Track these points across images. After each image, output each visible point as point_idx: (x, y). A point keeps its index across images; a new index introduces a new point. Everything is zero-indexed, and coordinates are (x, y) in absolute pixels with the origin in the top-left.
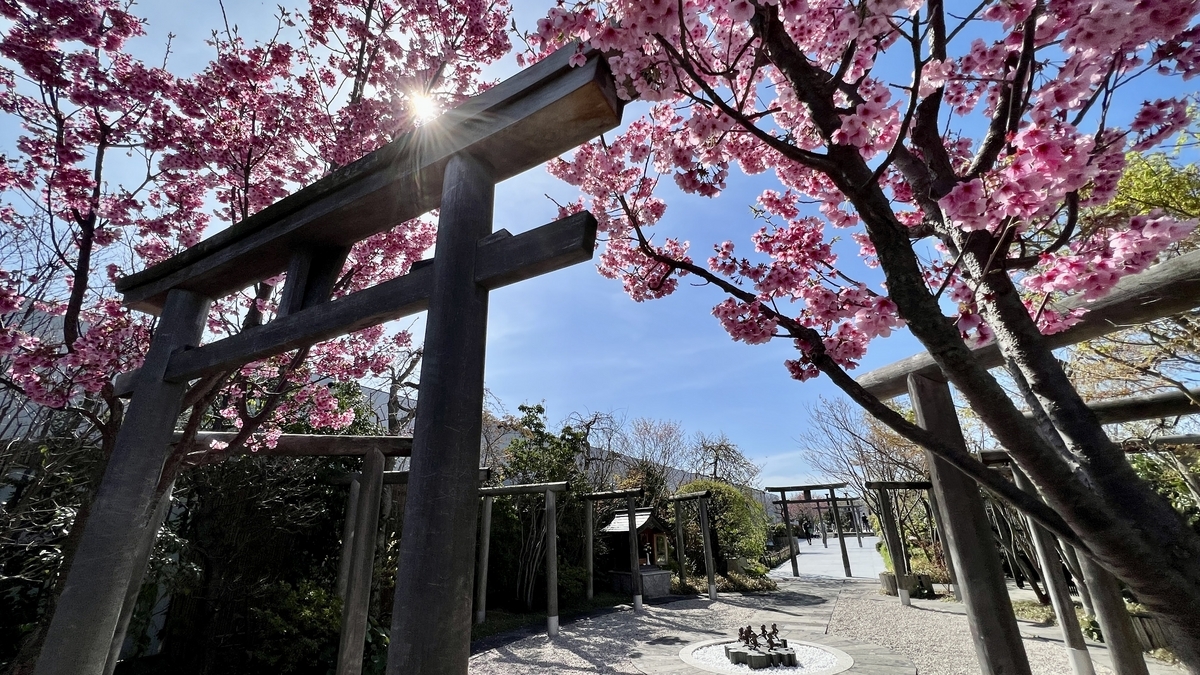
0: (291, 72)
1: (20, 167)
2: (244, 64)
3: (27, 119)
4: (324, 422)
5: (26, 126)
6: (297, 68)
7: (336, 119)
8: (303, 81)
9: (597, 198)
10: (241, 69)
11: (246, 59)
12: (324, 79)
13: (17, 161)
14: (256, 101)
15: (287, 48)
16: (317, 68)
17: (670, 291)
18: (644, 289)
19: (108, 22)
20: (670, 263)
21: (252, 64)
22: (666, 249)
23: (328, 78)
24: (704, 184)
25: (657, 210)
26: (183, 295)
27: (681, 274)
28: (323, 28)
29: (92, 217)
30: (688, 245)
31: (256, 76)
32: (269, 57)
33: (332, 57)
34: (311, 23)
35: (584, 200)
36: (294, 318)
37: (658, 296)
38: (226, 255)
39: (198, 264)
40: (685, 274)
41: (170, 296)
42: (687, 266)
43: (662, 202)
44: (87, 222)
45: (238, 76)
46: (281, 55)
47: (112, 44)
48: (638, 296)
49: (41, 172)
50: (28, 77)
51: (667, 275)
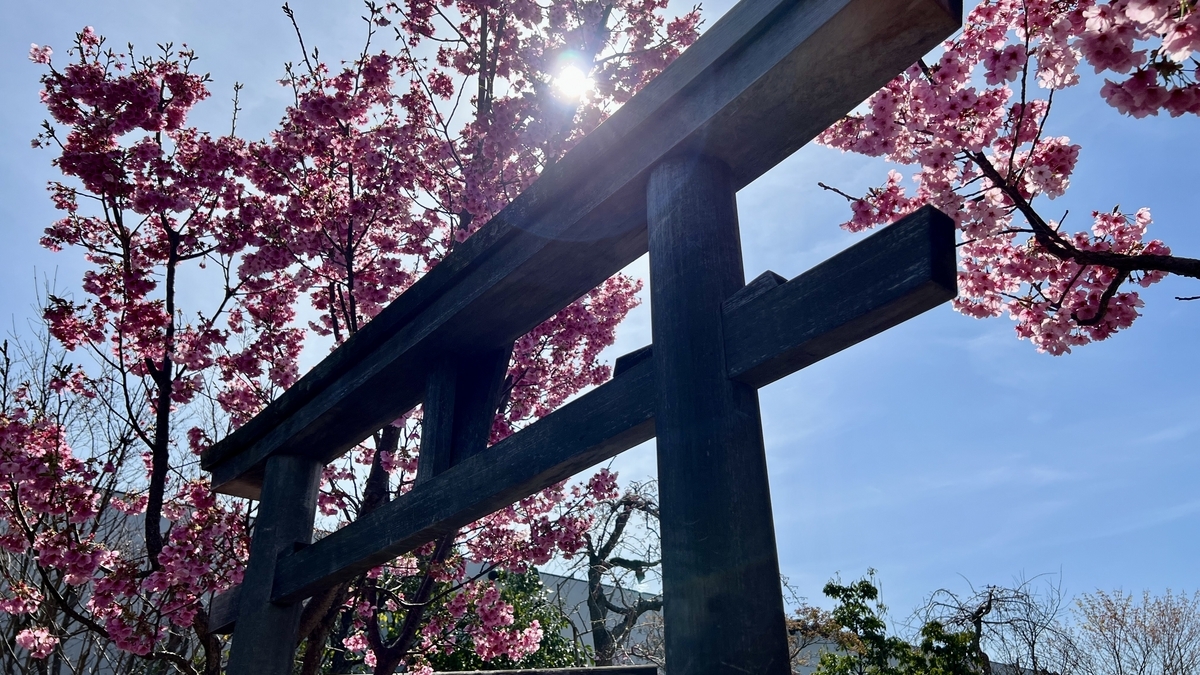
0: (392, 92)
1: (88, 314)
2: (330, 99)
3: (91, 247)
4: (495, 649)
5: (91, 258)
6: (399, 84)
7: (460, 144)
8: (408, 101)
9: (929, 170)
10: (328, 108)
11: (331, 92)
12: (436, 90)
13: (84, 307)
14: (351, 149)
15: (383, 60)
16: (425, 75)
17: (1127, 320)
18: (1064, 326)
19: (167, 94)
20: (1115, 262)
21: (341, 97)
22: (1096, 232)
23: (442, 86)
24: (1177, 92)
25: (1060, 160)
26: (285, 463)
27: (1145, 282)
28: (424, 14)
29: (167, 365)
30: (1147, 215)
31: (348, 113)
32: (362, 79)
33: (442, 52)
34: (408, 10)
35: (898, 177)
36: (443, 482)
37: (1101, 335)
38: (338, 392)
39: (301, 413)
40: (1157, 278)
41: (269, 468)
42: (1158, 262)
43: (1065, 141)
44: (161, 373)
45: (324, 120)
46: (376, 71)
47: (174, 121)
48: (1055, 342)
49: (111, 316)
50: (89, 192)
51: (1113, 289)
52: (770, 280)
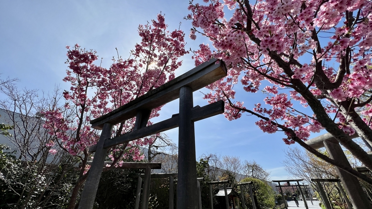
0: (133, 65)
1: (71, 94)
2: (122, 65)
3: (72, 82)
4: (136, 159)
5: (72, 84)
6: (134, 64)
7: (142, 75)
8: (135, 67)
9: (217, 93)
10: (121, 66)
11: (123, 64)
12: (140, 66)
13: (71, 93)
14: (125, 73)
15: (132, 60)
16: (138, 63)
17: (239, 117)
18: (232, 117)
19: (90, 58)
20: (240, 109)
21: (124, 65)
22: (236, 104)
23: (141, 66)
24: (252, 90)
25: (233, 93)
26: (108, 124)
27: (243, 112)
28: (138, 53)
29: (84, 104)
30: (243, 103)
31: (125, 68)
32: (128, 62)
33: (140, 60)
34: (136, 52)
35: (212, 92)
36: (139, 130)
37: (236, 119)
38: (120, 114)
39: (112, 116)
40: (244, 112)
41: (105, 125)
42: (244, 110)
43: (234, 91)
44: (83, 106)
45: (120, 68)
46: (131, 62)
47: (91, 62)
48: (230, 119)
49: (76, 95)
50: (73, 73)
51: (238, 113)
52: (198, 107)
